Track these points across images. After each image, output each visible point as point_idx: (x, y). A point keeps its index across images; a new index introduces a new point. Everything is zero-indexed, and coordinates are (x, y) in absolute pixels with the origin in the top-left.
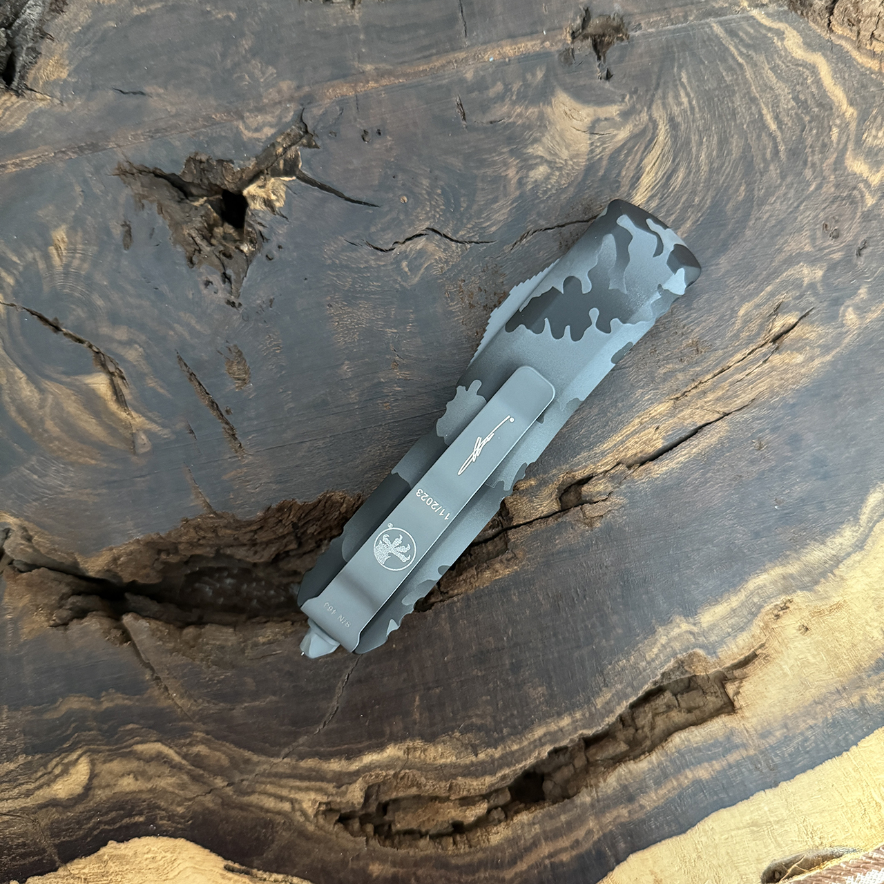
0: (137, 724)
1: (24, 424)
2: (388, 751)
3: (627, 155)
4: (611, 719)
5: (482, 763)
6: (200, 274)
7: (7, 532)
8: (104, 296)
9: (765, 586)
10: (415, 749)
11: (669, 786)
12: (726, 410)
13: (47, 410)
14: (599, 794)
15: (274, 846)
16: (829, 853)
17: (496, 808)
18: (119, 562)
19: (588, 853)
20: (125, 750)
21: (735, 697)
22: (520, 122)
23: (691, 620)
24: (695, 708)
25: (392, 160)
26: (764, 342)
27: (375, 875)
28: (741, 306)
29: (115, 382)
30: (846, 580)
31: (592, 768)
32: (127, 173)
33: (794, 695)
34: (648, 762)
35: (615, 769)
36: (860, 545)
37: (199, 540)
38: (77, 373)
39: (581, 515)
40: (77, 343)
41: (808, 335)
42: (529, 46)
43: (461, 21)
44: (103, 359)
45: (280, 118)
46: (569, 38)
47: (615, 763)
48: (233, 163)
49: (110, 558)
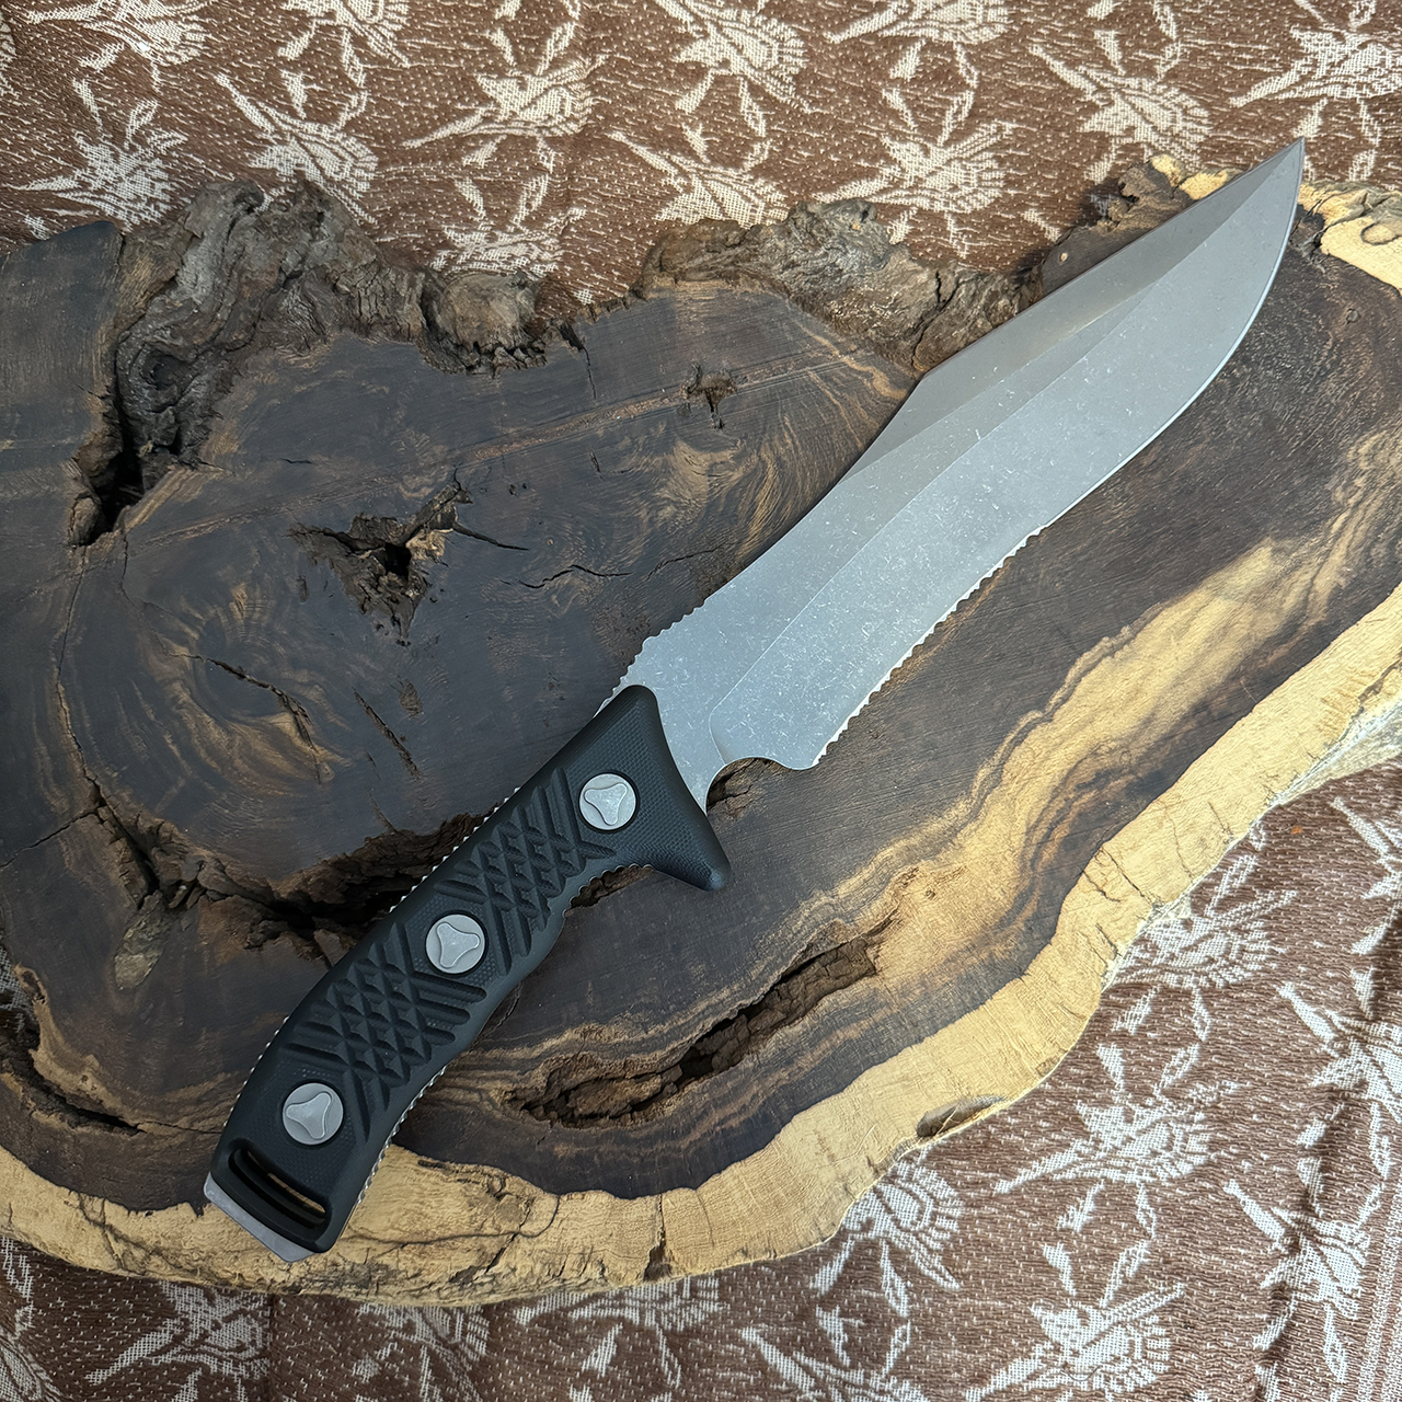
1: (214, 765)
2: (567, 1035)
3: (742, 493)
4: (765, 988)
5: (653, 1038)
6: (372, 619)
7: (201, 864)
8: (284, 644)
9: (892, 857)
10: (591, 1031)
11: (823, 1046)
13: (235, 749)
14: (760, 1059)
15: (465, 1137)
16: (979, 1104)
17: (669, 1083)
18: (310, 883)
19: (755, 1117)
21: (876, 961)
22: (647, 470)
23: (830, 893)
24: (843, 976)
25: (538, 509)
27: (560, 1156)
29: (299, 720)
30: (965, 847)
31: (754, 1037)
32: (299, 534)
33: (928, 955)
34: (802, 1026)
35: (773, 1035)
36: (974, 815)
37: (381, 859)
38: (264, 715)
39: (726, 809)
40: (261, 688)
42: (651, 404)
43: (590, 386)
44: (286, 700)
45: (435, 478)
46: (685, 395)
47: (773, 1030)
48: (396, 521)
49: (300, 880)
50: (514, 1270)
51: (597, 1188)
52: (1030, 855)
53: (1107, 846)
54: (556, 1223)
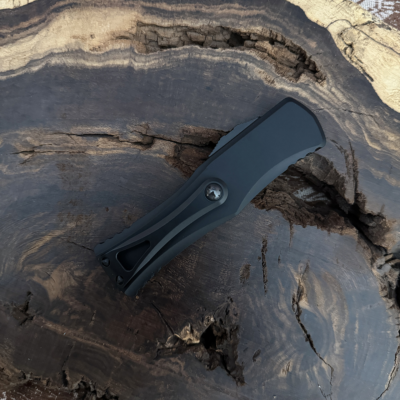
0: (374, 158)
1: (345, 306)
2: (280, 87)
3: (42, 258)
4: (185, 47)
5: (246, 60)
6: (236, 320)
7: (379, 268)
9: (96, 61)
10: (269, 81)
11: (180, 9)
12: (68, 136)
13: (332, 306)
14: (209, 21)
15: (348, 77)
17: (252, 40)
18: (341, 226)
19: (227, 2)
20: (385, 151)
21: (134, 26)
22: (73, 298)
23: (132, 65)
24: (152, 31)
25: (132, 316)
26: (37, 153)
27: (315, 43)
28: (36, 172)
29: (298, 299)
30: (65, 45)
31: (206, 32)
32: (241, 381)
33: (112, 14)
34: (182, 22)
35: (197, 27)
36: (52, 55)
37: (304, 216)
38: (311, 312)
39: (148, 131)
40: (303, 325)
41: (20, 145)
42: (51, 326)
43: (71, 352)
44: (297, 312)
45: (165, 362)
46: (34, 318)
47: (195, 29)
48: (195, 356)
49: (344, 231)
50: (363, 14)
51: (309, 21)
52: (43, 24)
53: (11, 7)
54: (335, 19)
